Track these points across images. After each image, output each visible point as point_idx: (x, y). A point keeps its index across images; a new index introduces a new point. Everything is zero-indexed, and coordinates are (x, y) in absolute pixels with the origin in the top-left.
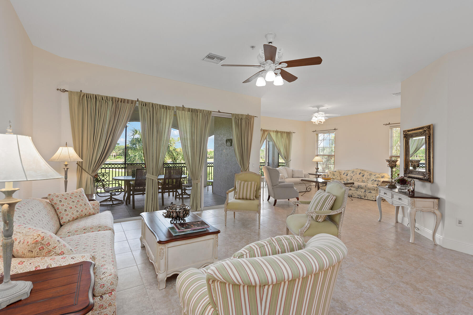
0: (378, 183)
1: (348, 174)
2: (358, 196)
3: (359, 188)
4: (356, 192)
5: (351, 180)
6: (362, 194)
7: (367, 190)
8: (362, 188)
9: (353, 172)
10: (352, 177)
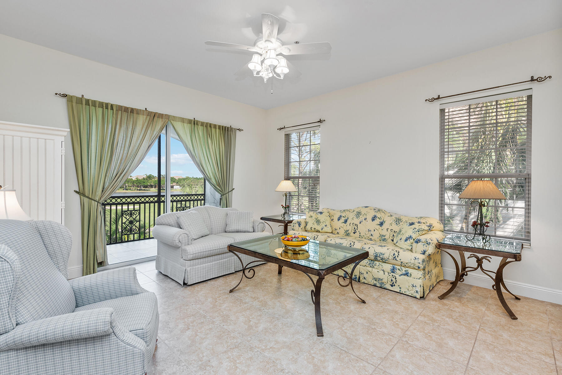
0: (425, 248)
1: (348, 218)
2: (375, 282)
3: (379, 261)
4: (370, 269)
5: (354, 233)
6: (386, 278)
7: (399, 267)
8: (384, 261)
9: (359, 214)
10: (356, 227)
